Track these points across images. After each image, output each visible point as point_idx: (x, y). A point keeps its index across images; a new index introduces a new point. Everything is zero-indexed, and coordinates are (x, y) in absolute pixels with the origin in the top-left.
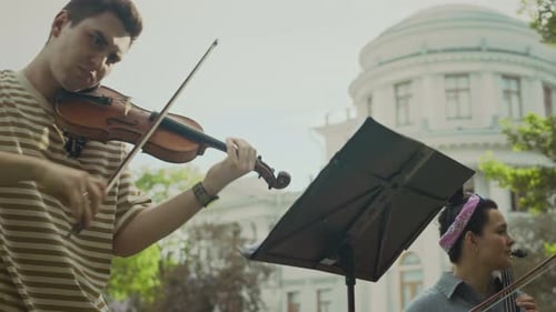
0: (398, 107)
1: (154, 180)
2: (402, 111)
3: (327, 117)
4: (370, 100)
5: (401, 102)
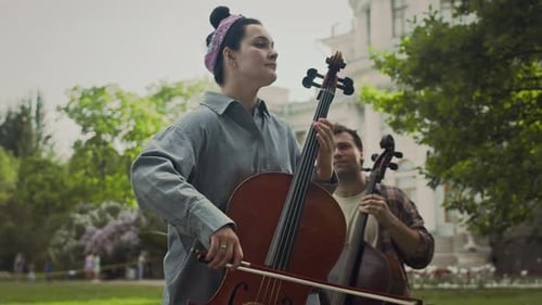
0: (394, 18)
1: (173, 92)
2: (398, 21)
3: (333, 28)
4: (368, 12)
5: (398, 13)
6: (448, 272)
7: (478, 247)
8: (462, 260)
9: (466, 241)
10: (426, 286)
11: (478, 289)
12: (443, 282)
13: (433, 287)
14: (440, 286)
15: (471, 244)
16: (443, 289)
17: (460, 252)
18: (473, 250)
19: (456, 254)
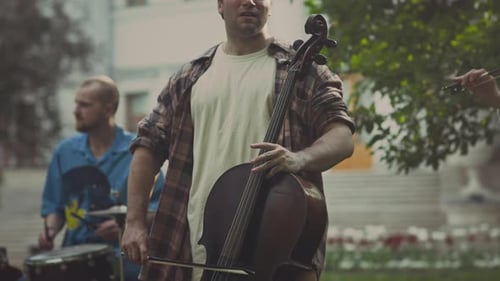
6: (413, 239)
7: (486, 193)
8: (455, 218)
9: (465, 181)
10: (365, 265)
11: (461, 269)
12: (400, 258)
13: (377, 266)
14: (392, 264)
15: (473, 186)
16: (395, 271)
17: (452, 203)
18: (476, 199)
19: (444, 207)
